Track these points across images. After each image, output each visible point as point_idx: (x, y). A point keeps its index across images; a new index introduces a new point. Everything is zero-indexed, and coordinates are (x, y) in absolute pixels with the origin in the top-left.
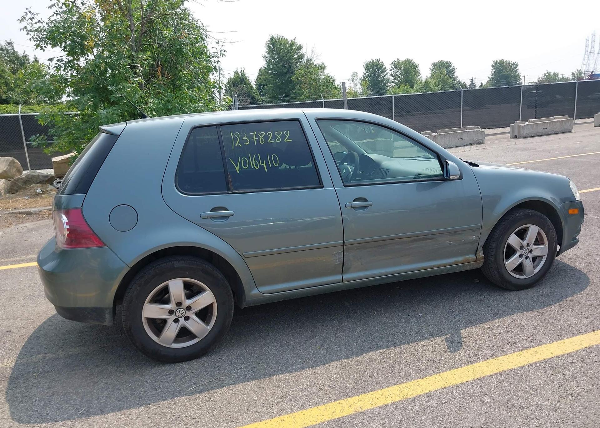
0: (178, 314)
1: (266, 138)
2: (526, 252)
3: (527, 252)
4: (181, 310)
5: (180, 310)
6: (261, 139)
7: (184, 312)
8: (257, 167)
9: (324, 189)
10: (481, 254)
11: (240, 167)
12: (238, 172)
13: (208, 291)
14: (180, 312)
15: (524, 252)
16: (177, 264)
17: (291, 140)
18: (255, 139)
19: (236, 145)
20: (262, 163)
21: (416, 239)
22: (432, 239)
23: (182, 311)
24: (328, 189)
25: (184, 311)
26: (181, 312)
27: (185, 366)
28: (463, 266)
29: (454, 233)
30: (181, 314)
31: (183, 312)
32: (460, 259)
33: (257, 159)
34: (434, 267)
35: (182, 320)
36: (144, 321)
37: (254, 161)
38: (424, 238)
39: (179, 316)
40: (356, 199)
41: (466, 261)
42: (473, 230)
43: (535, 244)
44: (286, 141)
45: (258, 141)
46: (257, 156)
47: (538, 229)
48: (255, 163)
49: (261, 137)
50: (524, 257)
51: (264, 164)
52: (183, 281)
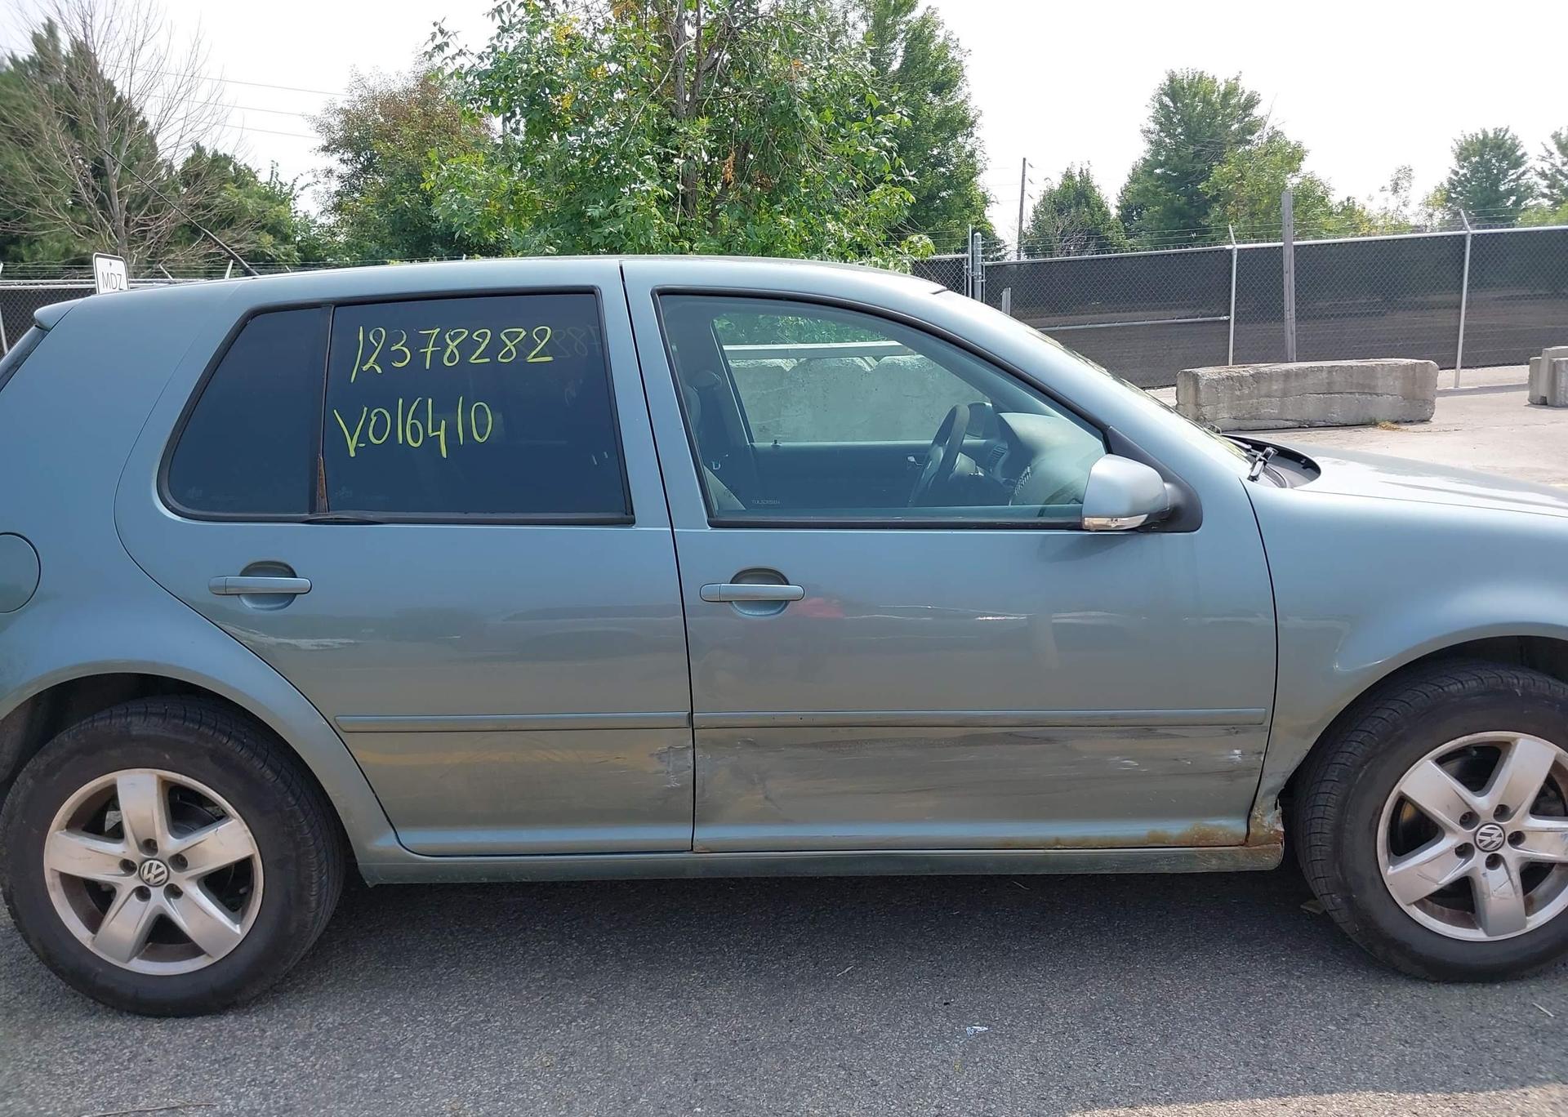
0: (146, 876)
1: (467, 347)
2: (1488, 839)
3: (1494, 838)
4: (156, 863)
5: (151, 865)
6: (449, 351)
7: (163, 873)
8: (416, 440)
9: (634, 528)
10: (1270, 821)
11: (363, 437)
12: (352, 454)
13: (234, 820)
14: (154, 869)
15: (1479, 837)
16: (139, 726)
17: (549, 359)
18: (430, 349)
19: (365, 368)
20: (436, 428)
21: (976, 734)
22: (1048, 740)
23: (158, 867)
24: (649, 528)
25: (163, 868)
26: (154, 872)
27: (158, 1030)
28: (1188, 856)
29: (1146, 729)
30: (156, 876)
31: (160, 870)
32: (1175, 828)
33: (420, 414)
34: (1057, 843)
35: (157, 894)
36: (50, 879)
37: (409, 421)
38: (1010, 734)
39: (148, 880)
40: (744, 572)
41: (1200, 839)
42: (1235, 728)
43: (1536, 810)
44: (530, 359)
45: (437, 357)
46: (423, 404)
47: (1555, 754)
48: (413, 426)
49: (452, 346)
50: (1479, 859)
51: (442, 434)
52: (160, 777)
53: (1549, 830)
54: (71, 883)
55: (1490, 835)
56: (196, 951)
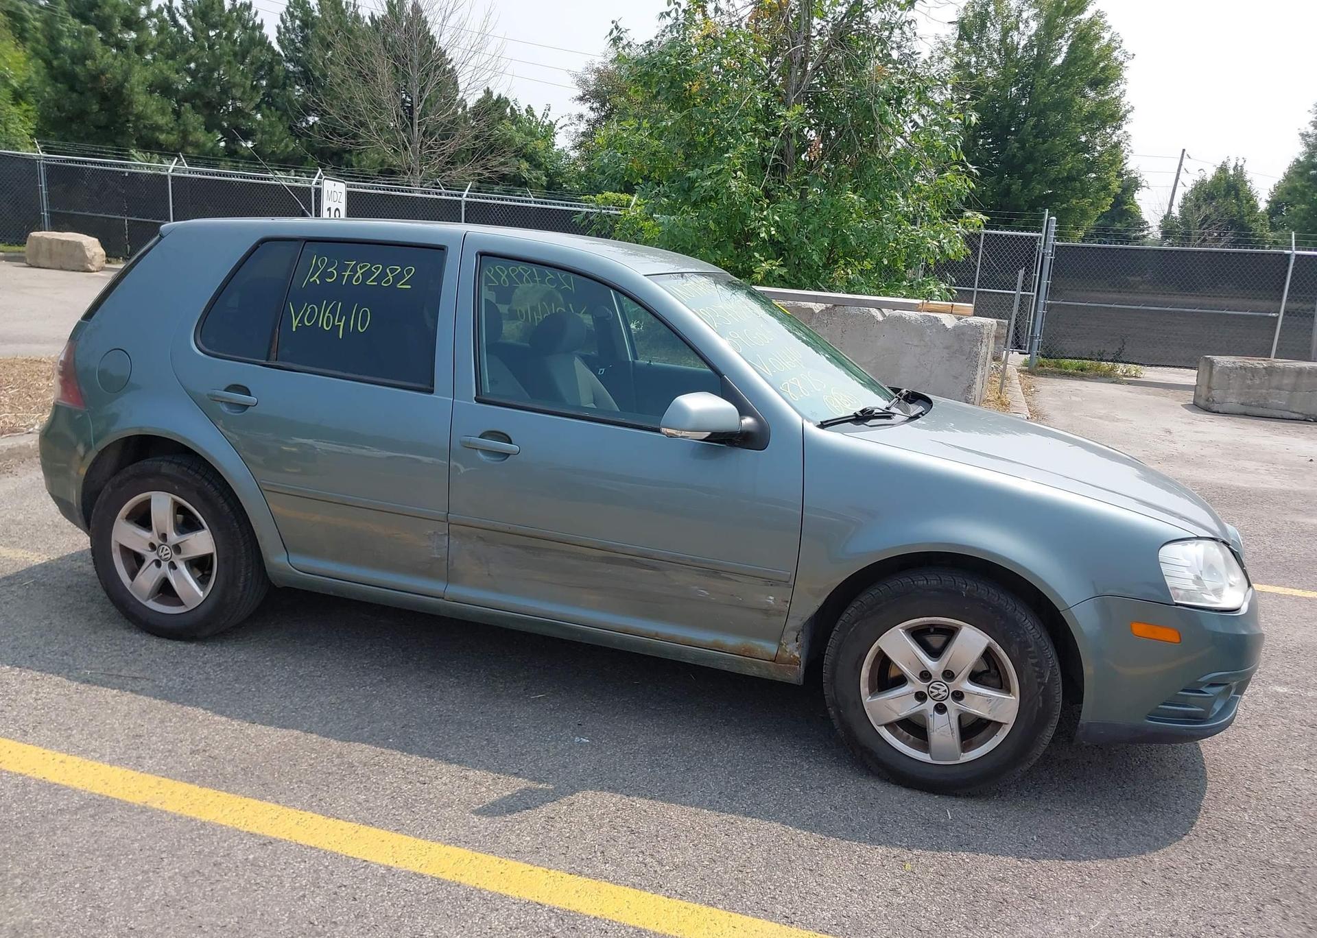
0: (160, 554)
1: (367, 275)
2: (936, 692)
3: (940, 691)
4: (166, 547)
5: (164, 548)
6: (357, 275)
7: (169, 554)
8: (327, 327)
9: (432, 396)
10: (794, 650)
11: (301, 321)
12: (294, 330)
13: (207, 533)
14: (166, 551)
15: (930, 689)
16: (166, 468)
17: (409, 287)
18: (348, 273)
19: (311, 280)
20: (340, 320)
21: (612, 557)
22: (654, 568)
24: (441, 397)
25: (169, 551)
26: (165, 552)
27: (154, 643)
28: (739, 662)
29: (715, 573)
30: (165, 555)
32: (731, 641)
33: (333, 312)
34: (656, 636)
35: (165, 565)
36: (114, 547)
37: (327, 314)
38: (632, 560)
39: (161, 556)
40: (489, 432)
41: (745, 651)
42: (771, 582)
43: (975, 677)
44: (399, 286)
45: (350, 278)
46: (336, 305)
47: (988, 641)
48: (328, 317)
49: (360, 272)
50: (930, 704)
51: (342, 324)
52: (173, 499)
53: (978, 694)
54: (125, 551)
55: (938, 689)
56: (181, 603)
